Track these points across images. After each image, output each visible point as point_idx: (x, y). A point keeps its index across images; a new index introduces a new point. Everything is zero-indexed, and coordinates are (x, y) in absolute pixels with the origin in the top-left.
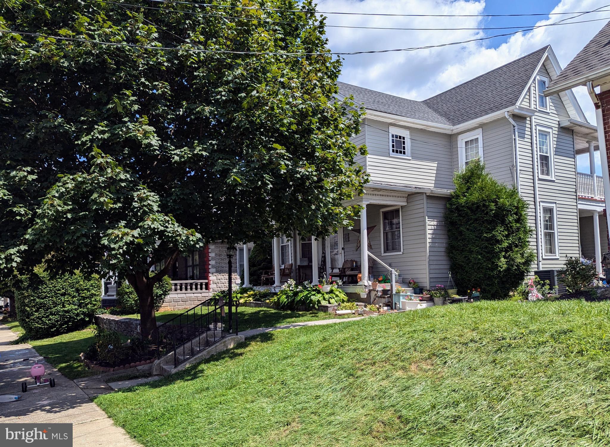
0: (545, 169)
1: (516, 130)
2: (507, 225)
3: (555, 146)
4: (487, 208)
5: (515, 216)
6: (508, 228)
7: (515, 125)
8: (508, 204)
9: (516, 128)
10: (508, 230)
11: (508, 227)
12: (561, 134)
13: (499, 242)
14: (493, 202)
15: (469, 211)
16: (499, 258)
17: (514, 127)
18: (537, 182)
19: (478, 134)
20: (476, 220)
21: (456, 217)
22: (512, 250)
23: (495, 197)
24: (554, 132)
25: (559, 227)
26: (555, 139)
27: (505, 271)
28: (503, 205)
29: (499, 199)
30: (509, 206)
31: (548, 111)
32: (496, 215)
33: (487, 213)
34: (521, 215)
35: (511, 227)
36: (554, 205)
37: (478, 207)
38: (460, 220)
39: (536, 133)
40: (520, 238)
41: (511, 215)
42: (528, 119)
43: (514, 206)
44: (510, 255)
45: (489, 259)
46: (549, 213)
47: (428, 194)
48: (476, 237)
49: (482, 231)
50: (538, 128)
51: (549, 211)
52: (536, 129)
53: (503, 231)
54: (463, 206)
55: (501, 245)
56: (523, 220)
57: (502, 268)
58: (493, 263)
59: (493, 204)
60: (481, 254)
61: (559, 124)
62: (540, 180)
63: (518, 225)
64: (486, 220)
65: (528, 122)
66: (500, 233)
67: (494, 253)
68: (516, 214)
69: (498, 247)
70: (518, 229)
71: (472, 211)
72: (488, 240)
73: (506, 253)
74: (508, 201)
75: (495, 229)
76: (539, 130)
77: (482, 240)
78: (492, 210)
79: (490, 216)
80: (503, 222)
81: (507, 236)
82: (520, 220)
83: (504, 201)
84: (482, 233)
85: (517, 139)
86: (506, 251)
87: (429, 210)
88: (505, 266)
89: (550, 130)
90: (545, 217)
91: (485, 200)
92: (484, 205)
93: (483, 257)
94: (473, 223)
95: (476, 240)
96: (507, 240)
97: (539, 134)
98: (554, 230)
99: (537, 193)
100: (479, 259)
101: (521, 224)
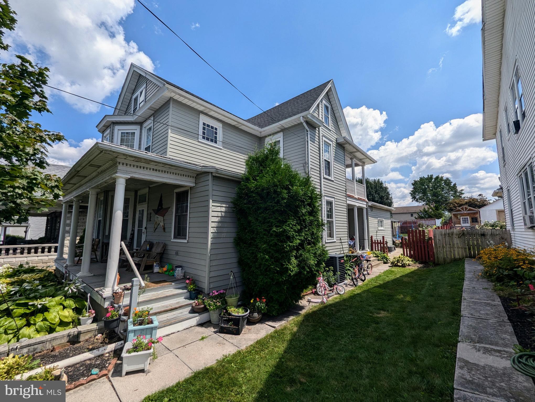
0: (327, 171)
1: (309, 134)
2: (299, 217)
3: (334, 155)
4: (278, 195)
5: (308, 207)
6: (301, 222)
7: (308, 130)
8: (301, 193)
9: (309, 132)
10: (300, 224)
11: (300, 219)
12: (337, 147)
13: (290, 239)
14: (286, 189)
15: (259, 198)
16: (289, 260)
17: (307, 131)
18: (323, 180)
19: (280, 137)
20: (266, 209)
21: (245, 204)
22: (303, 248)
23: (288, 183)
24: (334, 145)
25: (336, 216)
26: (335, 151)
27: (295, 275)
28: (297, 193)
29: (292, 186)
30: (303, 195)
31: (330, 128)
32: (288, 205)
33: (278, 202)
34: (314, 206)
35: (304, 221)
36: (333, 199)
37: (268, 194)
38: (249, 208)
39: (322, 142)
40: (313, 234)
41: (304, 206)
42: (317, 129)
43: (309, 196)
44: (301, 255)
45: (277, 260)
46: (329, 205)
47: (214, 174)
48: (265, 230)
49: (272, 223)
50: (324, 138)
51: (329, 203)
52: (322, 139)
53: (295, 226)
54: (252, 192)
55: (292, 242)
56: (316, 212)
57: (292, 271)
58: (282, 265)
59: (286, 191)
60: (268, 253)
61: (336, 141)
62: (324, 178)
63: (312, 218)
64: (277, 210)
65: (317, 132)
66: (292, 228)
67: (284, 252)
68: (309, 205)
69: (289, 245)
70: (311, 223)
71: (262, 198)
72: (278, 235)
73: (297, 252)
74: (302, 190)
75: (286, 222)
76: (324, 141)
77: (272, 235)
78: (283, 199)
79: (281, 205)
80: (296, 213)
81: (299, 231)
82: (314, 212)
83: (297, 189)
84: (271, 226)
85: (309, 142)
86: (298, 249)
87: (215, 193)
88: (296, 269)
89: (331, 143)
90: (327, 208)
91: (276, 186)
92: (275, 192)
93: (271, 257)
94: (262, 212)
95: (265, 234)
96: (300, 236)
97: (324, 143)
98: (333, 219)
99: (323, 189)
100: (267, 260)
101: (314, 216)
